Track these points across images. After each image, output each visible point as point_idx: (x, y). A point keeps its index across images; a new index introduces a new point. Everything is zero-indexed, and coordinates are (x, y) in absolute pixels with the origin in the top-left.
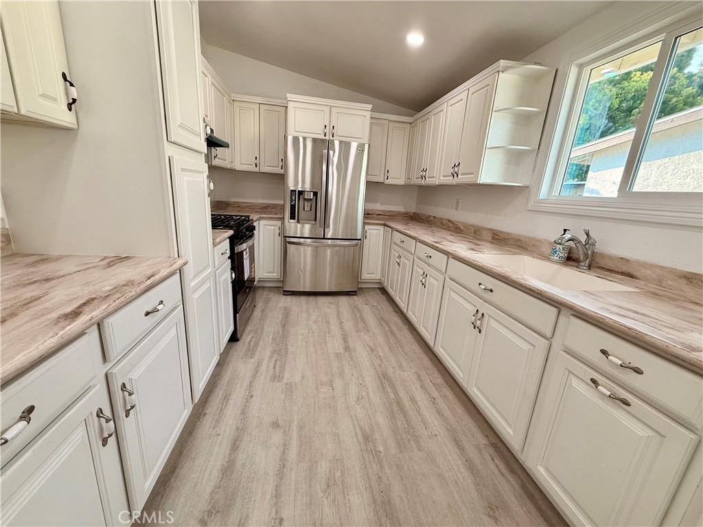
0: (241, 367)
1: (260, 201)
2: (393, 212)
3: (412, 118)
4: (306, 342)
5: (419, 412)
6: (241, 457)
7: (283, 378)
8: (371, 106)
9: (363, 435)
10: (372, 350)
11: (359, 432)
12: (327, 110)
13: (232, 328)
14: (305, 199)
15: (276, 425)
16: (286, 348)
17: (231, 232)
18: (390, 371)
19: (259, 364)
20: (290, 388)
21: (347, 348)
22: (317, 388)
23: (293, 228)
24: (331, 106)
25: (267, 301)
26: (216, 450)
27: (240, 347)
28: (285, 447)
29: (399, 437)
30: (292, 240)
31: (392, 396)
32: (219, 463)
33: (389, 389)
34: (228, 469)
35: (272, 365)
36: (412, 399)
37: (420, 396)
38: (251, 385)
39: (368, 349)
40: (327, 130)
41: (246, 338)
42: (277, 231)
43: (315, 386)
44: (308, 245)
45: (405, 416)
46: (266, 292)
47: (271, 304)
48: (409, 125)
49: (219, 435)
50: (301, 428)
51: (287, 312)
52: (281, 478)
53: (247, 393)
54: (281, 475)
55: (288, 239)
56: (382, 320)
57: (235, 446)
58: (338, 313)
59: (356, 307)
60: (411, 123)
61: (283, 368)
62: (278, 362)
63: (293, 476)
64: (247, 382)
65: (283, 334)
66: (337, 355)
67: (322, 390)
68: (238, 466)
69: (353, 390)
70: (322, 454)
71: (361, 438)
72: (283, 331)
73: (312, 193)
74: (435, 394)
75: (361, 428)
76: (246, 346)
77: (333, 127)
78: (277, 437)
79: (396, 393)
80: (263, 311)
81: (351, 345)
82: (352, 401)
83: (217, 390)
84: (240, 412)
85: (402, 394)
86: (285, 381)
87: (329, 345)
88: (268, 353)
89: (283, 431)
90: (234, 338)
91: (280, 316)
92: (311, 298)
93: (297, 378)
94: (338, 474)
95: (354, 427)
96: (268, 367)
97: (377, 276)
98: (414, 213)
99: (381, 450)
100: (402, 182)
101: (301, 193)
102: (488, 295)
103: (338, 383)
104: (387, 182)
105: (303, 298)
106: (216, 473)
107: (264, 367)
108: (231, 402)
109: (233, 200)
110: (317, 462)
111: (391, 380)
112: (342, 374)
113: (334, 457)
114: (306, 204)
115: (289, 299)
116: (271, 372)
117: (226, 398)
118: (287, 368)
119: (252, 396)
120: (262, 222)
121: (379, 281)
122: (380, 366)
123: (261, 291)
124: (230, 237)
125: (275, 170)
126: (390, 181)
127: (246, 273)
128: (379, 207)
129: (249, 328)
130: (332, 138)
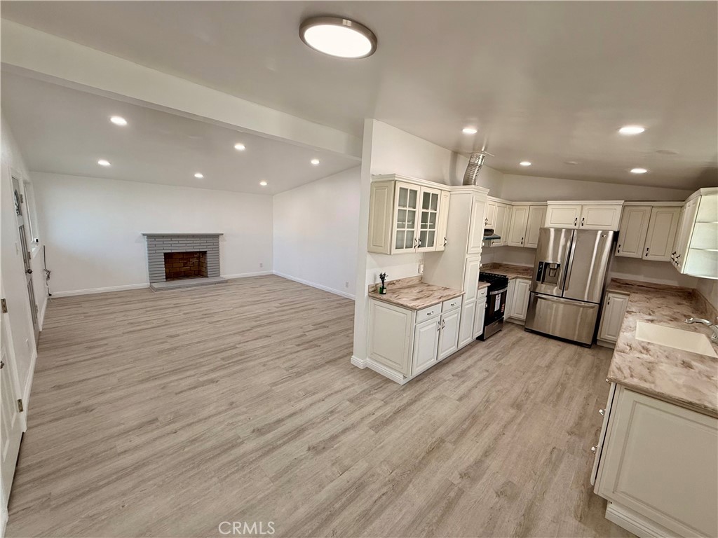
1: (524, 265)
3: (681, 202)
4: (522, 355)
6: (469, 371)
7: (499, 361)
8: (623, 201)
10: (567, 374)
11: (525, 389)
13: (481, 332)
14: (551, 269)
16: (508, 353)
17: (489, 284)
18: (570, 385)
19: (490, 352)
20: (501, 365)
21: (549, 367)
22: (515, 370)
23: (542, 288)
24: (582, 206)
25: (511, 330)
27: (484, 344)
28: (487, 377)
29: (546, 400)
30: (544, 296)
33: (559, 389)
35: (496, 355)
36: (571, 398)
37: (579, 399)
38: (482, 357)
39: (564, 373)
40: (578, 222)
41: (488, 342)
42: (528, 287)
44: (562, 303)
45: (558, 398)
46: (513, 326)
47: (513, 333)
48: (676, 209)
49: (464, 363)
50: (498, 376)
51: (521, 339)
52: (482, 381)
55: (539, 295)
58: (560, 351)
59: (580, 354)
60: (679, 207)
61: (502, 358)
62: (500, 355)
63: (487, 383)
64: (481, 355)
66: (538, 367)
67: (517, 372)
69: (536, 379)
70: (502, 385)
71: (524, 391)
72: (511, 346)
73: (556, 265)
75: (527, 389)
76: (486, 345)
77: (584, 219)
78: (486, 373)
79: (562, 391)
80: (505, 334)
81: (553, 366)
82: (531, 382)
83: (467, 352)
84: (474, 361)
85: (566, 393)
87: (537, 361)
88: (498, 350)
89: (489, 373)
90: (481, 338)
91: (514, 340)
92: (545, 338)
93: (507, 364)
94: (505, 391)
95: (524, 387)
98: (694, 290)
99: (532, 397)
101: (547, 264)
103: (528, 374)
104: (646, 258)
105: (538, 337)
106: (460, 370)
108: (472, 357)
109: (505, 263)
110: (498, 385)
111: (566, 387)
112: (534, 372)
113: (507, 388)
114: (551, 271)
115: (527, 334)
116: (494, 357)
117: (470, 356)
118: (504, 359)
119: (482, 360)
120: (518, 280)
122: (565, 381)
123: (509, 325)
124: (488, 287)
125: (535, 246)
126: (650, 258)
127: (497, 308)
128: (641, 279)
129: (492, 338)
130: (581, 227)
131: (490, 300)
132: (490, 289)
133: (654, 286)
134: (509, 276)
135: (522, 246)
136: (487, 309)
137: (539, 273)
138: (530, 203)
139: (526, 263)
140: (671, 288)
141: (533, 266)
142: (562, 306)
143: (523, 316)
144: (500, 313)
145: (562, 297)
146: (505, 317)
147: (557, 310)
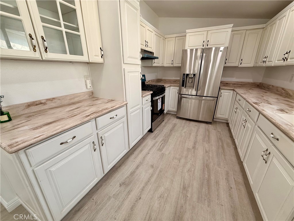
0: (150, 142)
1: (174, 78)
2: (244, 82)
3: (265, 25)
4: (177, 140)
5: (218, 190)
6: (138, 172)
7: (162, 151)
8: (232, 25)
9: (184, 186)
10: (207, 152)
11: (182, 184)
12: (205, 33)
13: (150, 127)
14: (190, 78)
15: (152, 166)
16: (168, 140)
17: (152, 92)
18: (211, 165)
19: (156, 142)
20: (163, 155)
21: (194, 147)
22: (173, 159)
23: (184, 91)
24: (208, 31)
25: (169, 120)
26: (132, 166)
27: (152, 135)
28: (152, 175)
29: (200, 195)
30: (185, 96)
31: (206, 176)
32: (131, 170)
33: (206, 173)
34: (132, 173)
35: (160, 145)
36: (217, 183)
37: (223, 183)
38: (150, 149)
39: (205, 151)
40: (205, 44)
41: (155, 132)
42: (177, 91)
43: (173, 158)
45: (209, 188)
46: (170, 116)
47: (170, 121)
48: (262, 30)
49: (134, 162)
50: (160, 171)
51: (175, 125)
52: (146, 185)
53: (148, 152)
54: (146, 184)
55: (183, 96)
56: (220, 139)
57: (137, 167)
58: (198, 131)
59: (208, 130)
60: (263, 28)
61: (164, 147)
62: (163, 144)
63: (150, 186)
64: (149, 148)
65: (169, 134)
66: (188, 149)
67: (175, 161)
68: (136, 174)
69: (188, 166)
70: (164, 185)
71: (182, 187)
72: (170, 133)
73: (193, 75)
74: (233, 186)
75: (184, 183)
76: (154, 135)
77: (208, 41)
78: (151, 171)
79: (209, 176)
80: (166, 123)
81: (197, 146)
82: (186, 170)
83: (140, 147)
84: (143, 157)
85: (213, 178)
86: (162, 152)
87: (186, 144)
88: (161, 140)
89: (154, 169)
90: (151, 131)
91: (171, 127)
92: (188, 122)
93: (167, 153)
94: (166, 195)
95: (181, 181)
96: (159, 145)
97: (226, 116)
98: (260, 83)
99: (189, 196)
100: (251, 65)
101: (187, 75)
102: (275, 142)
103: (183, 161)
104: (240, 66)
105: (184, 121)
106: (129, 173)
107: (157, 145)
108: (142, 153)
109: (164, 78)
110: (160, 186)
111: (210, 169)
112: (186, 157)
113: (168, 188)
114: (190, 80)
115: (178, 120)
116: (159, 147)
117: (141, 151)
118: (165, 148)
119: (149, 153)
120: (171, 87)
121: (226, 119)
122: (207, 161)
123: (168, 115)
124: (151, 94)
125: (180, 65)
126: (243, 65)
127: (159, 108)
128: (234, 80)
129: (158, 129)
130: (207, 47)
131: (154, 104)
132: (153, 96)
133: (240, 84)
134: (166, 85)
135: (172, 66)
136: (152, 111)
137: (183, 81)
138: (175, 35)
139: (175, 77)
140: (249, 83)
141: (179, 79)
142: (193, 101)
143: (175, 109)
144: (162, 111)
145: (197, 96)
146: (165, 112)
147: (191, 103)
